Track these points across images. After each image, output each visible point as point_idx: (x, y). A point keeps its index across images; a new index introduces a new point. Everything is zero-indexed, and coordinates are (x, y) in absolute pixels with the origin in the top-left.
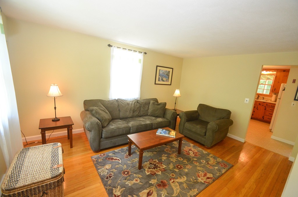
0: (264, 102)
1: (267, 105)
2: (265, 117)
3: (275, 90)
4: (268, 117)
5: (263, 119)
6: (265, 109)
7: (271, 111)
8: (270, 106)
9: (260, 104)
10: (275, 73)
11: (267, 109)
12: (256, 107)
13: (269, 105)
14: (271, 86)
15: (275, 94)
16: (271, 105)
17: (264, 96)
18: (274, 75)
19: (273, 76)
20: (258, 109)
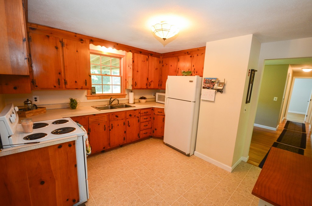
1: (139, 113)
2: (141, 133)
3: (136, 84)
4: (144, 132)
5: (139, 137)
6: (139, 121)
7: (145, 120)
8: (143, 113)
11: (141, 119)
12: (127, 123)
15: (132, 91)
20: (129, 126)
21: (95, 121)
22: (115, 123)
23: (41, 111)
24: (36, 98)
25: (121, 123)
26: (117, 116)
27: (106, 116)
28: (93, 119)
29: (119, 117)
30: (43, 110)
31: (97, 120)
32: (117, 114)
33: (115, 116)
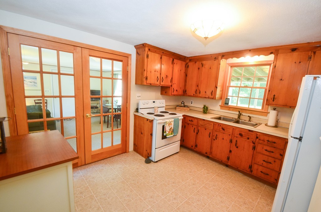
0: (250, 131)
1: (257, 138)
2: (255, 167)
3: (274, 98)
4: (261, 169)
5: (252, 171)
6: (254, 148)
7: (267, 153)
8: (263, 141)
9: (241, 135)
10: (271, 57)
11: (259, 148)
12: (234, 141)
13: (262, 138)
14: (264, 90)
15: (274, 109)
16: (267, 138)
17: (251, 114)
18: (270, 65)
19: (268, 67)
20: (237, 147)
21: (204, 125)
22: (220, 136)
23: (186, 109)
24: (192, 102)
25: (227, 138)
26: (223, 129)
27: (213, 124)
28: (203, 123)
29: (225, 130)
30: (187, 109)
31: (205, 125)
32: (224, 127)
33: (221, 128)
